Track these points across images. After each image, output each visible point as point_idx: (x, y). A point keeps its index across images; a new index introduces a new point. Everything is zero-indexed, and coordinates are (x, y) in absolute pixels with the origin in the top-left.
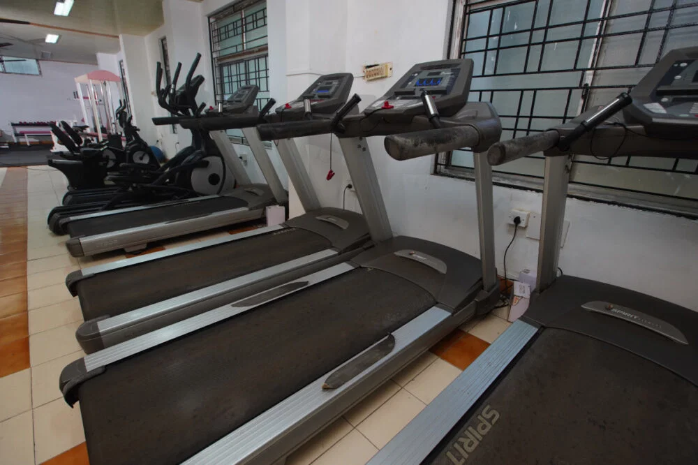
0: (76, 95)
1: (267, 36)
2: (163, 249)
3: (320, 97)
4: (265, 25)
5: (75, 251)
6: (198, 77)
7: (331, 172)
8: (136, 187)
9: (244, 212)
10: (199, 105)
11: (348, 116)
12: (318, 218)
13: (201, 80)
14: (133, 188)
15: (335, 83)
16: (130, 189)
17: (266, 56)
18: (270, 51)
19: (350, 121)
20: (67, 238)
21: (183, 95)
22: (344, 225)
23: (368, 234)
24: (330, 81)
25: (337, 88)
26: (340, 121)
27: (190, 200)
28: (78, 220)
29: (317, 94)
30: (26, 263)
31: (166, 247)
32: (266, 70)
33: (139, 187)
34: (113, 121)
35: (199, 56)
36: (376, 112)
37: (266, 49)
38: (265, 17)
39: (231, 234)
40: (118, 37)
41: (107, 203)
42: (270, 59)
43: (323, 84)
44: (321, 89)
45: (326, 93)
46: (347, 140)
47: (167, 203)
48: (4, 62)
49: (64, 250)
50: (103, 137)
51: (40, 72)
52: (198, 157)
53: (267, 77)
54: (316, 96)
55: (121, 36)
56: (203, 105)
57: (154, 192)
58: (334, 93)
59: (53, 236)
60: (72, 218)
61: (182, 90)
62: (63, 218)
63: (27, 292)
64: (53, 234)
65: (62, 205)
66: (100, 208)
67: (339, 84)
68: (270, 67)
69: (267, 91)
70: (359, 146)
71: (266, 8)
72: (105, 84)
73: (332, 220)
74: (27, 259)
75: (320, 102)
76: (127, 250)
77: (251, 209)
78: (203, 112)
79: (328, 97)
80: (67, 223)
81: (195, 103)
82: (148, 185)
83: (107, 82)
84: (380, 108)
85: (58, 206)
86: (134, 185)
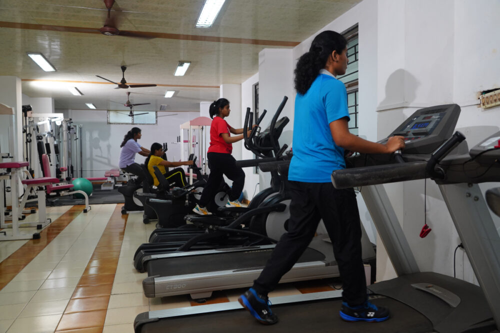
0: (179, 139)
1: (357, 71)
2: (228, 301)
3: (414, 134)
4: (356, 60)
5: (149, 290)
6: (283, 118)
7: (426, 227)
8: (212, 229)
9: (320, 266)
10: (281, 146)
11: (447, 158)
12: (415, 286)
13: (286, 121)
14: (209, 230)
15: (435, 117)
16: (207, 231)
17: (356, 91)
18: (360, 86)
19: (450, 164)
20: (145, 276)
21: (267, 137)
22: (453, 300)
23: (492, 319)
24: (429, 115)
25: (438, 123)
26: (437, 164)
27: (262, 247)
28: (158, 259)
29: (413, 131)
30: (110, 296)
31: (230, 299)
32: (356, 105)
33: (215, 229)
34: (204, 162)
35: (286, 99)
36: (486, 153)
37: (357, 84)
38: (356, 53)
39: (303, 292)
40: (219, 87)
41: (184, 243)
42: (359, 94)
43: (420, 119)
44: (418, 125)
45: (423, 130)
46: (450, 188)
47: (240, 249)
48: (134, 116)
49: (140, 288)
50: (193, 176)
51: (157, 121)
52: (276, 200)
53: (356, 113)
54: (410, 133)
55: (221, 86)
56: (286, 147)
57: (228, 235)
58: (432, 129)
59: (135, 273)
60: (153, 257)
61: (267, 133)
62: (147, 255)
63: (103, 326)
64: (136, 270)
65: (148, 242)
66: (178, 248)
67: (441, 118)
68: (359, 102)
69: (356, 127)
70: (470, 195)
71: (358, 44)
72: (202, 128)
73: (435, 291)
74: (111, 293)
75: (414, 141)
76: (193, 297)
77: (327, 265)
78: (284, 154)
79: (426, 134)
80: (148, 261)
81: (277, 144)
82: (223, 228)
83: (204, 127)
84: (493, 147)
85: (145, 243)
86: (211, 227)
